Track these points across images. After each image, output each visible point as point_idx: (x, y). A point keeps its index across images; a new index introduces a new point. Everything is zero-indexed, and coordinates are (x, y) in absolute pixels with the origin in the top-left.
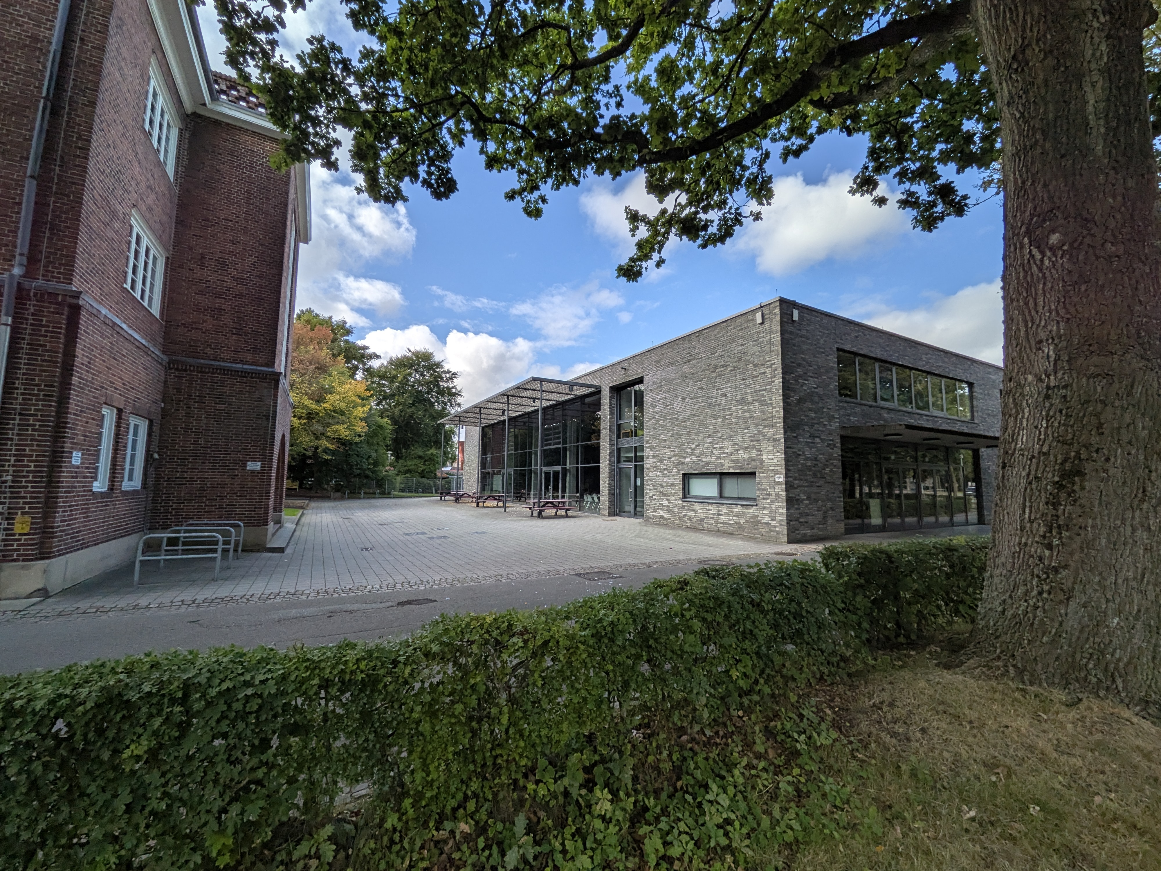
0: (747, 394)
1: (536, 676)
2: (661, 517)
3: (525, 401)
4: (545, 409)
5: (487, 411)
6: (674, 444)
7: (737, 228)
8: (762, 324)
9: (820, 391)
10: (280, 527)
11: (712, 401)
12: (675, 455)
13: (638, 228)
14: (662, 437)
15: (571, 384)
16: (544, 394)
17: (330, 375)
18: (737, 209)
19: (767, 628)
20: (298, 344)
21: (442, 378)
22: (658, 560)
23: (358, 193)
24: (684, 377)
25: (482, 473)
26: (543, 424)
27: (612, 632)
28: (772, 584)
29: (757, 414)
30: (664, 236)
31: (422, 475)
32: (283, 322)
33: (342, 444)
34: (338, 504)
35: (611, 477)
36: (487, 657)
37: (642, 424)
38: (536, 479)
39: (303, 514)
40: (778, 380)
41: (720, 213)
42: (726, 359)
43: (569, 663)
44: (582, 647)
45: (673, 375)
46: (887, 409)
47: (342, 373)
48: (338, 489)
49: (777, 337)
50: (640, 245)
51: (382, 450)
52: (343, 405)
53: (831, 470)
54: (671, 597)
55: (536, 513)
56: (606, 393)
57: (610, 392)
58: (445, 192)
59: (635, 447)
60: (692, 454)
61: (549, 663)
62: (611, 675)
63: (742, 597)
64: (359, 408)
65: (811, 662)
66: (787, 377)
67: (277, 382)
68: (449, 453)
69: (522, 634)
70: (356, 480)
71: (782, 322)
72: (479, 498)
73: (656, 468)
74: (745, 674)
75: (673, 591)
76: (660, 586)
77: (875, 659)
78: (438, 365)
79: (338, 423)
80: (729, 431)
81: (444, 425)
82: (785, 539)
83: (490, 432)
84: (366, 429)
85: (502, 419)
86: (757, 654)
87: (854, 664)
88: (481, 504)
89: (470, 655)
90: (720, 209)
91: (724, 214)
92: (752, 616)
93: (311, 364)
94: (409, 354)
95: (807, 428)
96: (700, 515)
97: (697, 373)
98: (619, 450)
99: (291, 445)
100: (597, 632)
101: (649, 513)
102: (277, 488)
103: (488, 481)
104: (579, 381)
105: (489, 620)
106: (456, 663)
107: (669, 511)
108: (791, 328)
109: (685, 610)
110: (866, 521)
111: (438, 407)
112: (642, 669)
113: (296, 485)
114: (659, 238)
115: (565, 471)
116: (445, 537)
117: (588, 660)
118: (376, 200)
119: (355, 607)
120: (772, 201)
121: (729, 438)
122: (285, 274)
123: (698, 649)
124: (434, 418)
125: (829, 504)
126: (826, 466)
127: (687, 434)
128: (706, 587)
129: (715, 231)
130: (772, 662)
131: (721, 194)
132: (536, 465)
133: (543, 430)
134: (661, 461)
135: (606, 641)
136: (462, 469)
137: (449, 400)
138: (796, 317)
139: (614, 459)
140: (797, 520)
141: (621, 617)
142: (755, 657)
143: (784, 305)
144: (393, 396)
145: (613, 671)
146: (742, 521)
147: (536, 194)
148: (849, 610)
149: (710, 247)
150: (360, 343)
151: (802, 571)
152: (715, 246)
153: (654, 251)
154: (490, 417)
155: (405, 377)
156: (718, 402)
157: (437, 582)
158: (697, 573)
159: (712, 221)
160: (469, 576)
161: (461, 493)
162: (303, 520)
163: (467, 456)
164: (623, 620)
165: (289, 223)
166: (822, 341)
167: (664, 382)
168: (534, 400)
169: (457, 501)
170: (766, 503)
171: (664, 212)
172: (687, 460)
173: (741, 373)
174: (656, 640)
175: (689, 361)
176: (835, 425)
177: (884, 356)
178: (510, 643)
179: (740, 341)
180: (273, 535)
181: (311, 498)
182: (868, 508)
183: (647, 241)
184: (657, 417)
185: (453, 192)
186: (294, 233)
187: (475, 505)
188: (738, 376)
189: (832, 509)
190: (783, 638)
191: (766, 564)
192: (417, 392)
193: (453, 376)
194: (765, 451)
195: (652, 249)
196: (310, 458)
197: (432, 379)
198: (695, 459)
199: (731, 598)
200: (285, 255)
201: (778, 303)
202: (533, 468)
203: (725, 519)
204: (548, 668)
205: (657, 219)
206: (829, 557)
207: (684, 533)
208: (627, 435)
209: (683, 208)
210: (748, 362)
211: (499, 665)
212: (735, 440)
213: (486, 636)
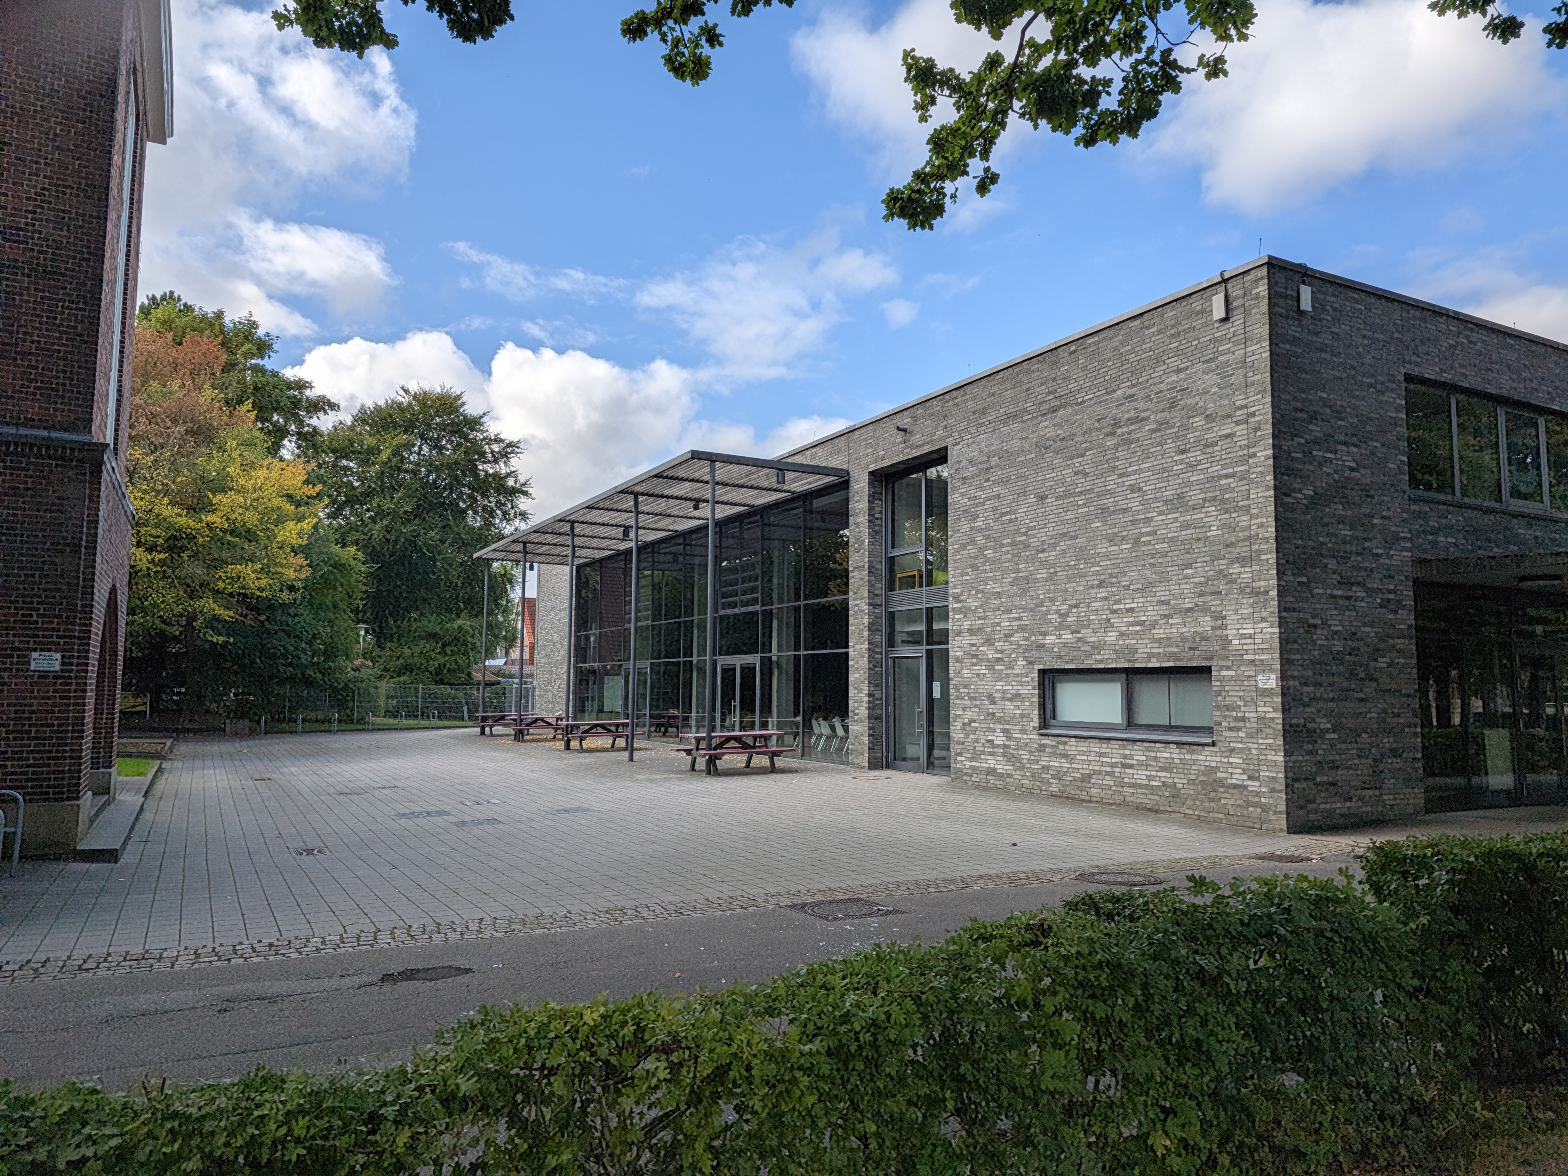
0: (1188, 484)
1: (699, 1147)
2: (991, 771)
3: (675, 507)
4: (721, 524)
5: (588, 530)
6: (1018, 601)
7: (1166, 97)
8: (1225, 320)
9: (1364, 476)
10: (108, 803)
11: (1108, 502)
12: (1022, 629)
13: (933, 102)
14: (991, 586)
15: (780, 467)
16: (720, 491)
17: (221, 449)
18: (1167, 52)
19: (1237, 1036)
20: (146, 377)
21: (483, 454)
22: (985, 871)
23: (281, 27)
24: (1043, 447)
25: (579, 672)
26: (717, 560)
27: (874, 1044)
28: (1247, 931)
29: (1214, 532)
30: (994, 119)
31: (439, 677)
32: (110, 326)
33: (249, 607)
34: (243, 746)
35: (874, 680)
36: (585, 1104)
37: (944, 555)
38: (700, 685)
39: (160, 770)
40: (1264, 453)
41: (1127, 63)
42: (1141, 405)
43: (776, 1117)
44: (805, 1081)
45: (1015, 444)
46: (1523, 516)
47: (249, 444)
48: (242, 711)
49: (1261, 352)
50: (938, 142)
51: (345, 621)
52: (252, 518)
53: (1391, 665)
54: (1009, 963)
55: (701, 763)
56: (860, 486)
57: (871, 484)
58: (480, 22)
59: (929, 610)
60: (1061, 626)
61: (731, 1117)
62: (873, 1145)
63: (1176, 962)
64: (291, 525)
65: (1342, 1112)
66: (1286, 445)
67: (98, 467)
68: (499, 626)
69: (665, 1049)
70: (287, 690)
71: (1272, 315)
72: (569, 730)
73: (977, 658)
74: (1184, 1143)
75: (1016, 949)
76: (983, 938)
77: (1492, 1108)
78: (475, 423)
79: (242, 560)
80: (1148, 573)
81: (489, 562)
82: (1282, 822)
83: (595, 577)
84: (306, 573)
85: (623, 546)
86: (1214, 1095)
87: (1444, 1118)
88: (574, 744)
89: (546, 1101)
90: (1127, 51)
91: (1134, 67)
92: (1200, 1008)
93: (174, 421)
94: (405, 400)
95: (1332, 563)
96: (1080, 767)
97: (1072, 437)
98: (891, 616)
99: (132, 612)
100: (841, 1046)
101: (962, 762)
102: (98, 710)
103: (593, 689)
104: (798, 459)
105: (590, 1018)
106: (515, 1119)
107: (1009, 757)
108: (1294, 330)
109: (1044, 992)
110: (1475, 780)
111: (474, 521)
112: (944, 1129)
113: (143, 704)
114: (984, 125)
115: (767, 663)
116: (492, 821)
117: (818, 1110)
118: (320, 42)
119: (282, 987)
120: (1251, 30)
121: (1146, 588)
122: (112, 215)
123: (1072, 1086)
124: (466, 546)
125: (1387, 742)
126: (1376, 653)
127: (1051, 578)
128: (1090, 940)
129: (1114, 107)
130: (1250, 1116)
131: (1128, 19)
132: (702, 652)
133: (719, 572)
134: (989, 642)
135: (860, 1066)
136: (531, 662)
137: (500, 505)
138: (1306, 303)
139: (881, 638)
140: (1310, 778)
141: (894, 1007)
142: (1207, 1103)
143: (1280, 276)
144: (369, 494)
145: (877, 1135)
146: (1180, 782)
147: (695, 24)
148: (1428, 993)
149: (1104, 145)
150: (290, 373)
151: (1318, 901)
152: (1115, 141)
153: (972, 155)
154: (594, 543)
155: (396, 453)
156: (1123, 504)
157: (474, 926)
158: (1071, 906)
159: (1108, 82)
160: (548, 912)
161: (530, 718)
162: (161, 784)
163: (541, 635)
164: (898, 1015)
165: (121, 98)
166: (1368, 359)
167: (994, 461)
168: (697, 503)
169: (519, 736)
170: (1236, 739)
171: (993, 61)
172: (1050, 639)
173: (1176, 437)
174: (974, 1062)
175: (1054, 410)
176: (1401, 556)
177: (1519, 392)
178: (639, 1071)
179: (1174, 362)
180: (92, 821)
181: (179, 733)
182: (1481, 749)
183: (954, 131)
184: (979, 539)
185: (502, 22)
186: (132, 120)
187: (561, 745)
188: (1170, 445)
189: (1395, 753)
190: (1276, 1059)
191: (1232, 886)
192: (425, 485)
193: (509, 449)
194: (1232, 620)
195: (968, 151)
196: (176, 639)
197: (460, 455)
198: (1067, 636)
199: (1149, 965)
200: (114, 171)
201: (1264, 271)
202: (695, 659)
203: (1140, 776)
204: (727, 1128)
205: (979, 79)
206: (1384, 868)
207: (1044, 809)
208: (909, 582)
209: (1038, 50)
210: (1194, 411)
211: (614, 1122)
212: (1162, 593)
213: (584, 1055)
